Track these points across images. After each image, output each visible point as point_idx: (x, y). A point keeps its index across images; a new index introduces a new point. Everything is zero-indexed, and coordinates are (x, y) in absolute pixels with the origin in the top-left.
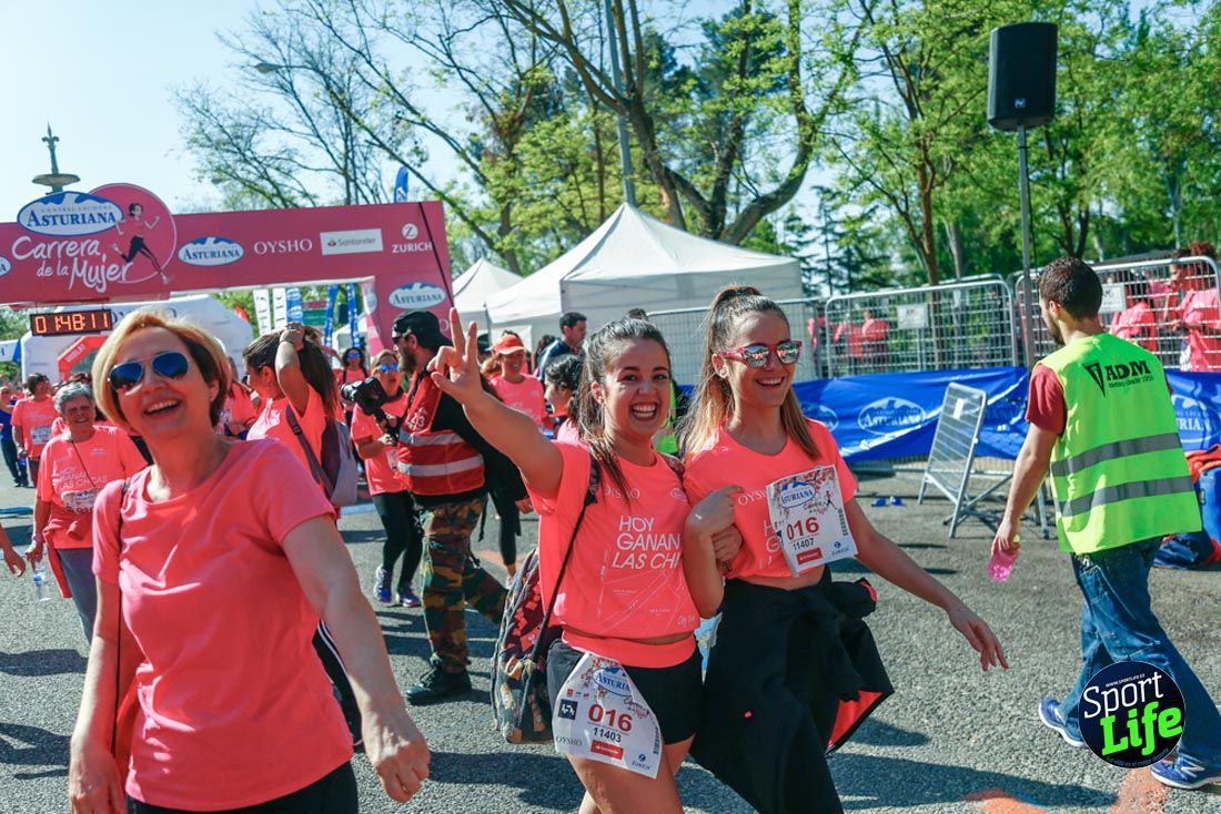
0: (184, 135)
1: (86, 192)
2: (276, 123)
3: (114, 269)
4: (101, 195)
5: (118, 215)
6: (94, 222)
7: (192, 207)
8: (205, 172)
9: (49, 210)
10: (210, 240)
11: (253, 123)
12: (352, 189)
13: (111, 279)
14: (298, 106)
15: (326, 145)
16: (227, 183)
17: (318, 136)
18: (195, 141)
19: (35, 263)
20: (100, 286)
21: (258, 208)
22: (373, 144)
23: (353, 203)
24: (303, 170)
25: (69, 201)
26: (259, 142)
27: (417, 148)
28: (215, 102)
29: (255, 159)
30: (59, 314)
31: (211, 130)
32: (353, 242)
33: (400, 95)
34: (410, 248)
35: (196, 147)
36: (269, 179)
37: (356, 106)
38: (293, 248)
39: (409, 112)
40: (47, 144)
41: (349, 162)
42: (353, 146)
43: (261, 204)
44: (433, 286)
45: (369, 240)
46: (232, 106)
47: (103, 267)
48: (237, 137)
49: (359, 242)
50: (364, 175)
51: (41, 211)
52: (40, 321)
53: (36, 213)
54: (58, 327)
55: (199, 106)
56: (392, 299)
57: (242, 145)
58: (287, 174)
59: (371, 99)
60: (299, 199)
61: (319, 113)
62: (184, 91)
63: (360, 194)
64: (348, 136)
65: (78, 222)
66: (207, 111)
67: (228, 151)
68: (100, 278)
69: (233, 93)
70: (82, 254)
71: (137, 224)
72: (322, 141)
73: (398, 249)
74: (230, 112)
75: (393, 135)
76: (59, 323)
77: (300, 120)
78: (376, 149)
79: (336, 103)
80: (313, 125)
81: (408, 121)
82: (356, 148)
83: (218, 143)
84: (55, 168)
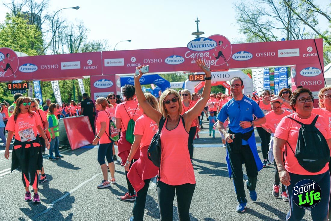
0: (237, 18)
1: (207, 37)
2: (266, 13)
3: (213, 61)
4: (211, 38)
5: (215, 44)
6: (208, 46)
7: (237, 41)
8: (242, 30)
9: (196, 43)
10: (242, 52)
11: (258, 14)
12: (290, 35)
13: (212, 64)
14: (273, 7)
15: (282, 20)
16: (249, 33)
17: (280, 17)
18: (239, 20)
19: (191, 59)
20: (209, 66)
21: (257, 42)
22: (298, 19)
23: (290, 40)
24: (273, 28)
25: (202, 40)
26: (259, 20)
27: (314, 20)
28: (247, 7)
29: (258, 25)
30: (196, 75)
31: (245, 17)
32: (289, 53)
33: (310, 2)
34: (309, 55)
35: (240, 22)
36: (262, 32)
37: (293, 6)
38: (269, 55)
39: (312, 7)
40: (196, 22)
41: (289, 25)
42: (291, 20)
43: (258, 40)
44: (317, 69)
45: (295, 52)
46: (252, 8)
47: (210, 61)
48: (253, 18)
49: (291, 53)
50: (294, 30)
51: (194, 43)
52: (191, 77)
53: (192, 44)
54: (196, 79)
55: (241, 9)
56: (301, 73)
57: (254, 20)
58: (268, 30)
59: (299, 3)
60: (272, 38)
61: (280, 9)
62: (237, 4)
63: (292, 36)
64: (289, 17)
65: (204, 47)
66: (244, 10)
67: (249, 23)
68: (209, 64)
69: (253, 4)
70: (204, 57)
71: (220, 47)
72: (280, 18)
73: (305, 55)
74: (251, 10)
75: (306, 16)
76: (196, 78)
77: (274, 12)
78: (299, 20)
79: (286, 5)
80: (278, 13)
81: (312, 10)
82: (292, 21)
83: (247, 20)
84: (198, 30)
